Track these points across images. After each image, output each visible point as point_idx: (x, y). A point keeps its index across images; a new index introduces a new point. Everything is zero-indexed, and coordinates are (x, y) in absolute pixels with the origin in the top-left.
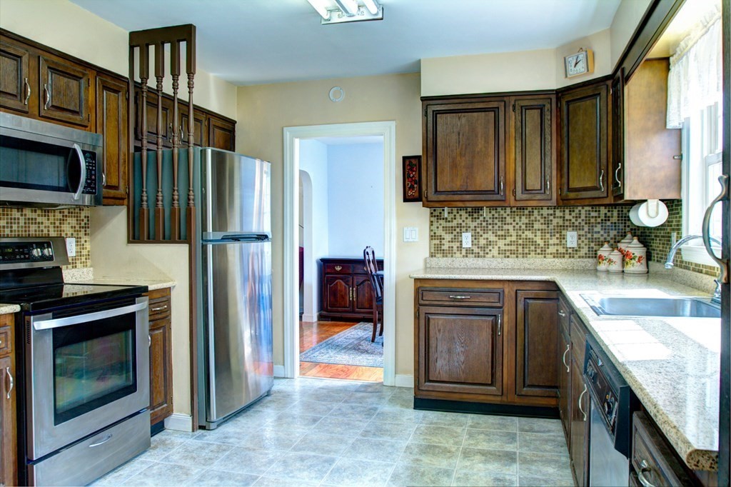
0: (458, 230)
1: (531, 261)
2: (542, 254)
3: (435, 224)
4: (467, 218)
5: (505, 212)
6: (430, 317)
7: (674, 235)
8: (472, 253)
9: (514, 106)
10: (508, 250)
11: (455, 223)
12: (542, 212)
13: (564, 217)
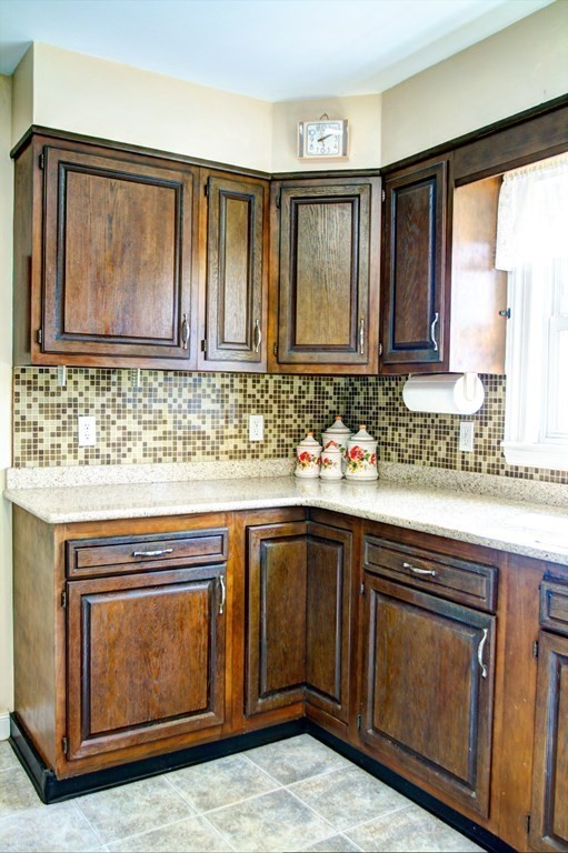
0: (70, 411)
1: (197, 466)
2: (213, 454)
3: (25, 400)
4: (87, 389)
5: (156, 379)
6: (92, 600)
8: (97, 457)
9: (206, 188)
10: (160, 449)
11: (64, 398)
12: (213, 380)
13: (245, 391)
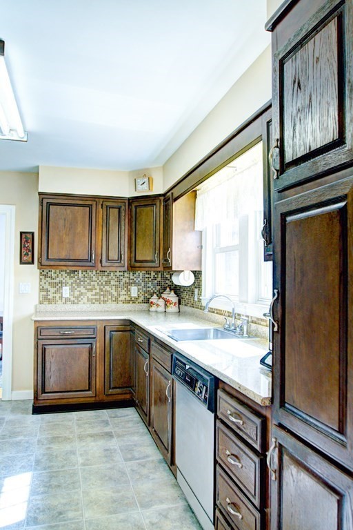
0: (60, 285)
1: (109, 305)
2: (116, 301)
3: (43, 281)
4: (66, 277)
5: (92, 273)
6: (46, 347)
7: (196, 291)
8: (70, 301)
9: (102, 205)
10: (94, 299)
11: (57, 280)
12: (116, 274)
13: (130, 277)
